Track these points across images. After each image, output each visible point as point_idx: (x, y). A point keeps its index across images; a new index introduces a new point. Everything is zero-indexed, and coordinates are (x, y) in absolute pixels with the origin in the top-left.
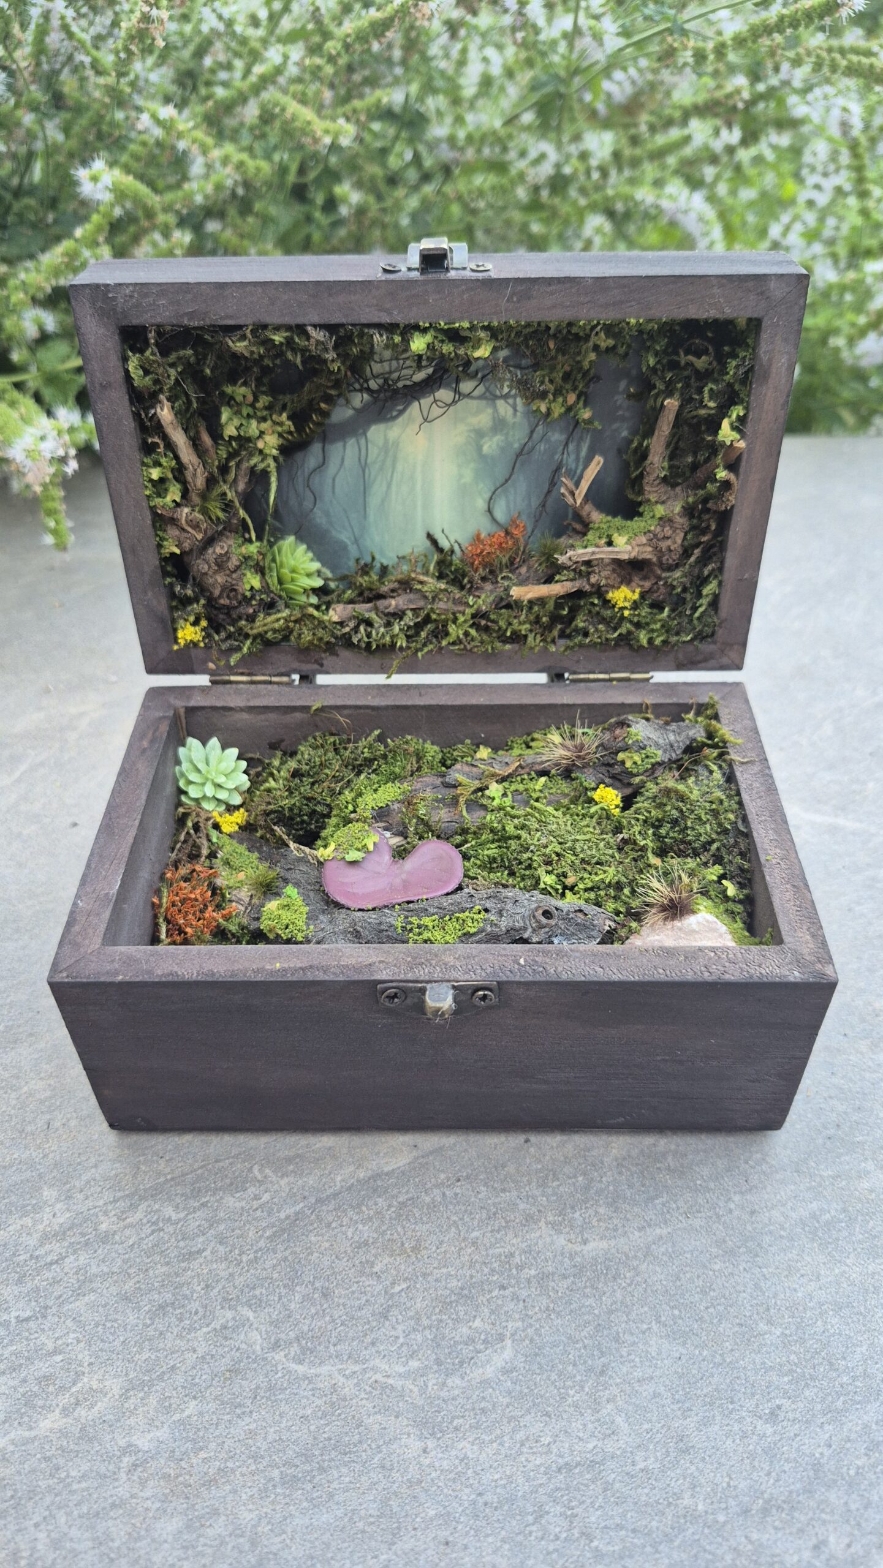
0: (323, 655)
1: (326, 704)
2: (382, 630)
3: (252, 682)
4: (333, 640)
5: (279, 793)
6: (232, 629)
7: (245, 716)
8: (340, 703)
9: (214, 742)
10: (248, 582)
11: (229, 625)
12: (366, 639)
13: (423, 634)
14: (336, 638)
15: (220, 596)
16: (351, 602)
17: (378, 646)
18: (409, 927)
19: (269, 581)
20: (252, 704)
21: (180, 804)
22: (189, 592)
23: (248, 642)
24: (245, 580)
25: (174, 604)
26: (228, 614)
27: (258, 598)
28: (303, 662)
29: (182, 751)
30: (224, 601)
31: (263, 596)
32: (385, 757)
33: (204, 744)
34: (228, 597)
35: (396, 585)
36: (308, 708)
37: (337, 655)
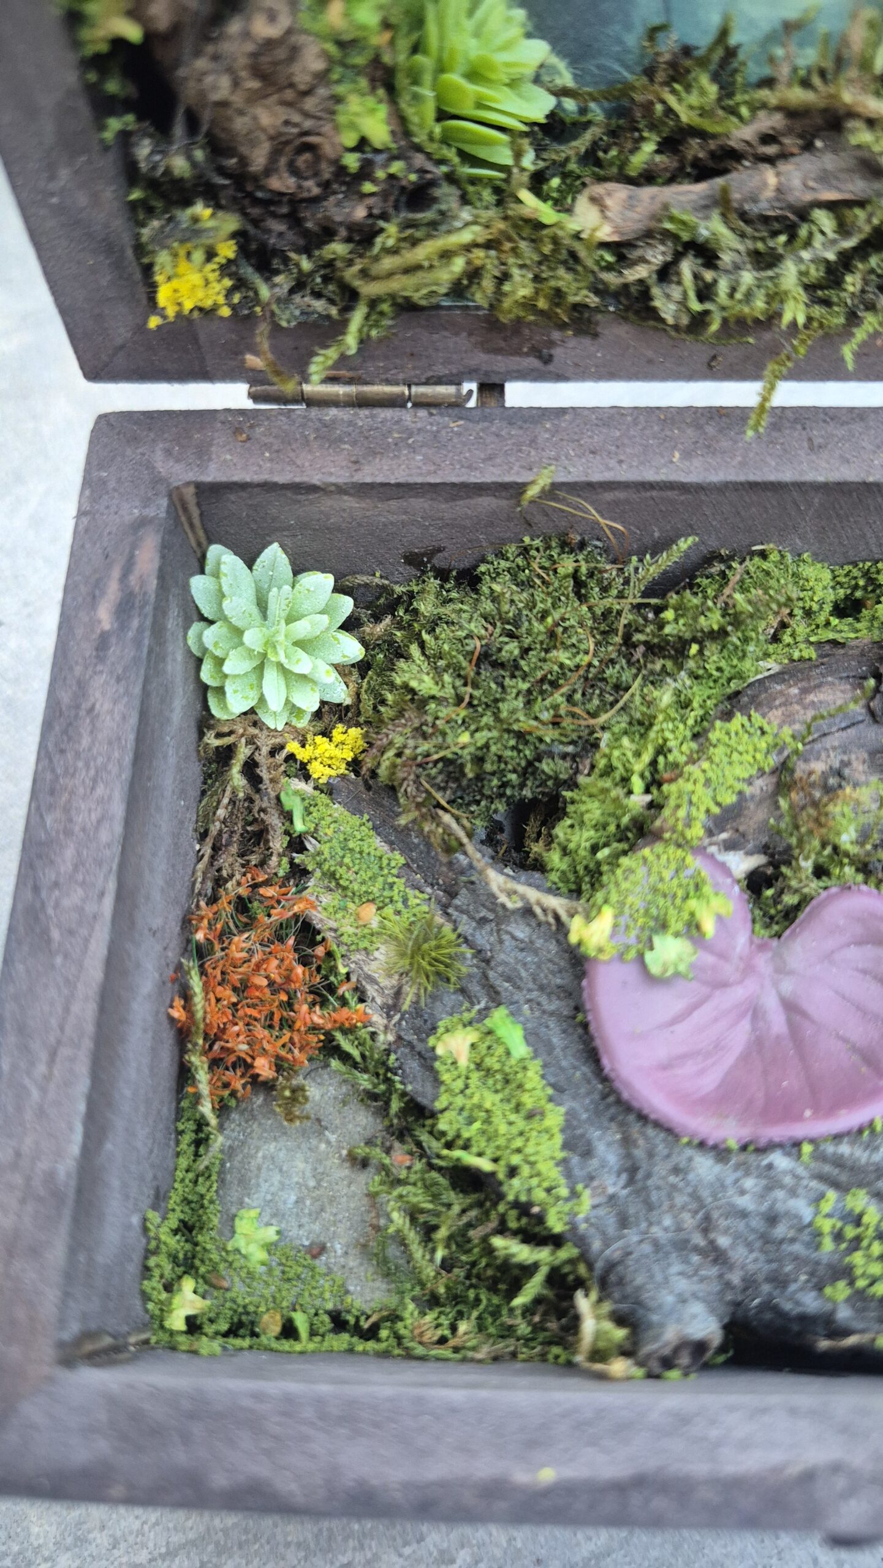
0: (556, 335)
1: (562, 478)
2: (748, 277)
3: (363, 402)
4: (593, 300)
5: (444, 712)
6: (306, 265)
7: (349, 502)
8: (597, 476)
9: (274, 555)
10: (353, 126)
11: (299, 251)
12: (696, 306)
13: (852, 282)
14: (600, 289)
15: (268, 171)
16: (648, 178)
17: (725, 321)
18: (850, 1232)
19: (410, 111)
20: (367, 475)
21: (205, 722)
22: (180, 165)
23: (357, 318)
24: (342, 119)
25: (136, 195)
26: (294, 220)
27: (380, 174)
28: (498, 351)
29: (199, 585)
30: (282, 183)
31: (396, 167)
32: (718, 636)
33: (250, 564)
34: (294, 171)
35: (777, 121)
36: (519, 489)
37: (596, 335)
